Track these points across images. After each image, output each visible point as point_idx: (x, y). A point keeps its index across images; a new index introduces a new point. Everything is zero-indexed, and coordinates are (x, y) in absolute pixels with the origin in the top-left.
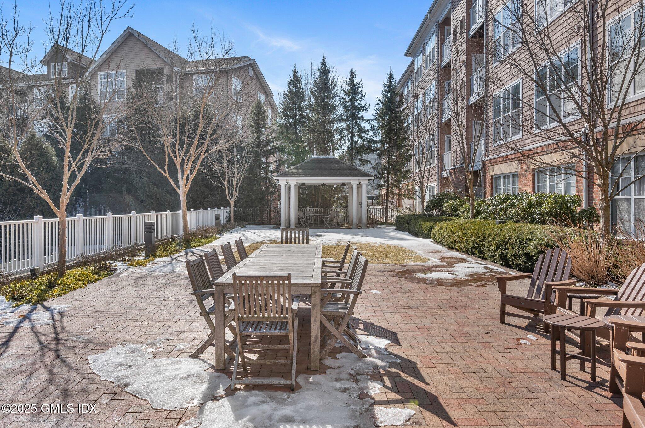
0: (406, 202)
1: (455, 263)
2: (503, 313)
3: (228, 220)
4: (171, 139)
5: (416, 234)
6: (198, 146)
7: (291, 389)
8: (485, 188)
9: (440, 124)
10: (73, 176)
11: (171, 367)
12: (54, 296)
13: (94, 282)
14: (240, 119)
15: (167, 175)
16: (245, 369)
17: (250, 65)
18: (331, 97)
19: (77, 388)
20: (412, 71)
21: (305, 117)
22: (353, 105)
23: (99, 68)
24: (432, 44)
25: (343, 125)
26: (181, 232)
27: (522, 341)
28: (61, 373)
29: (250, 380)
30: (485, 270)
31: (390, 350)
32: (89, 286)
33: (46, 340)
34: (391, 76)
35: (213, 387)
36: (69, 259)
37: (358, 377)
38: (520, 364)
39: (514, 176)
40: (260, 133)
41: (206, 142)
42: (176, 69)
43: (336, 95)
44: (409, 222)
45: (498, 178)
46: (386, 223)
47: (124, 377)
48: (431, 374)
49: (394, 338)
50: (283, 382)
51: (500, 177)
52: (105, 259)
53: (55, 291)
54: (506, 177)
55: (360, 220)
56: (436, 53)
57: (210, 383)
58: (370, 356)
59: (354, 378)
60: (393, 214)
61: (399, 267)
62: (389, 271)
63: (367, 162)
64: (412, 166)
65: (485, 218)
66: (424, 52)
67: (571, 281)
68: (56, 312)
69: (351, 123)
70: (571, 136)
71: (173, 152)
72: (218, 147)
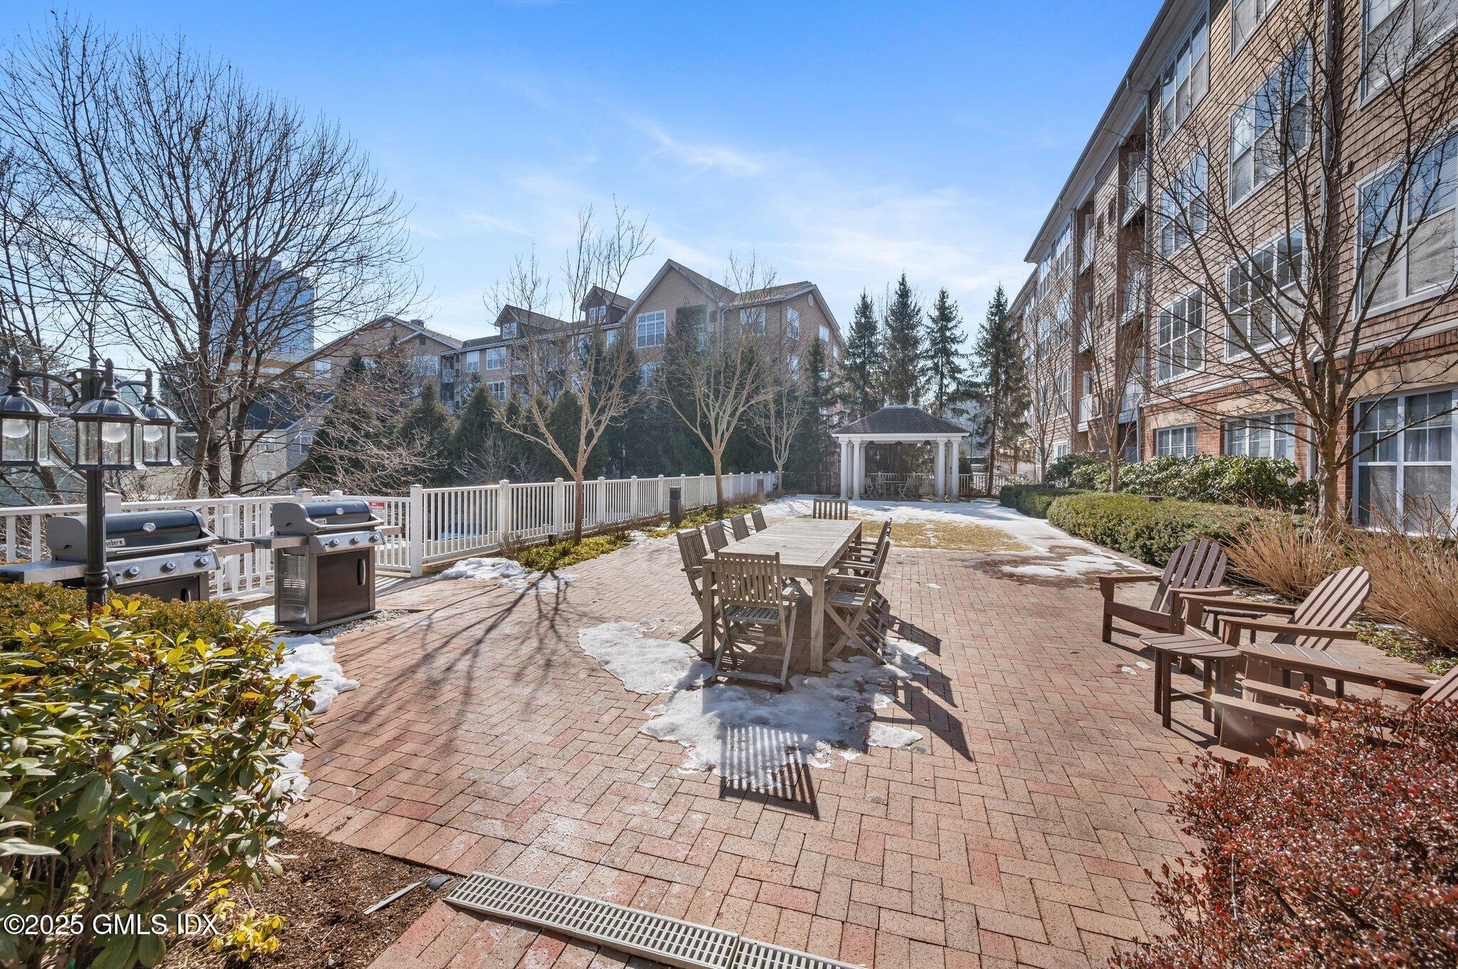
0: (1023, 467)
1: (1070, 554)
2: (1108, 629)
3: (776, 487)
4: (705, 389)
5: (1027, 512)
6: (735, 397)
7: (779, 689)
8: (1143, 445)
9: (1076, 355)
10: (590, 436)
11: (655, 650)
12: (565, 565)
13: (607, 552)
14: (795, 362)
15: (699, 433)
16: (735, 662)
17: (810, 292)
18: (913, 327)
19: (561, 660)
20: (1036, 283)
21: (876, 355)
22: (943, 335)
23: (637, 311)
24: (1066, 242)
25: (929, 363)
26: (715, 502)
27: (1124, 669)
28: (551, 643)
29: (737, 673)
30: (1114, 568)
31: (921, 660)
32: (602, 556)
33: (545, 609)
34: (1000, 293)
35: (694, 675)
36: (587, 525)
37: (866, 687)
38: (1105, 698)
39: (1189, 430)
40: (818, 378)
41: (745, 393)
42: (721, 304)
43: (920, 323)
44: (1018, 494)
45: (1164, 432)
46: (989, 495)
47: (608, 654)
48: (965, 695)
49: (934, 645)
50: (771, 679)
51: (1182, 430)
52: (623, 529)
53: (567, 560)
54: (1177, 431)
55: (947, 492)
56: (1071, 254)
57: (692, 670)
58: (891, 663)
59: (860, 688)
60: (999, 483)
61: (980, 555)
62: (963, 561)
63: (962, 412)
64: (1028, 415)
65: (1134, 492)
66: (1053, 254)
67: (1223, 588)
68: (562, 582)
69: (940, 360)
70: (1270, 371)
71: (707, 405)
72: (761, 398)
